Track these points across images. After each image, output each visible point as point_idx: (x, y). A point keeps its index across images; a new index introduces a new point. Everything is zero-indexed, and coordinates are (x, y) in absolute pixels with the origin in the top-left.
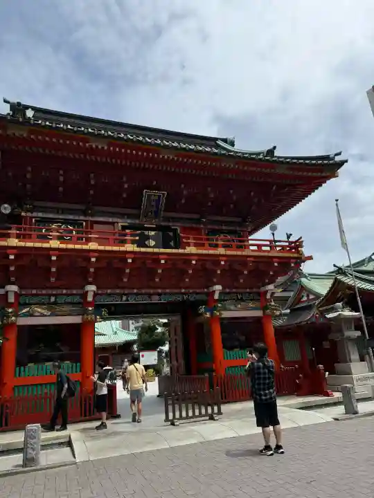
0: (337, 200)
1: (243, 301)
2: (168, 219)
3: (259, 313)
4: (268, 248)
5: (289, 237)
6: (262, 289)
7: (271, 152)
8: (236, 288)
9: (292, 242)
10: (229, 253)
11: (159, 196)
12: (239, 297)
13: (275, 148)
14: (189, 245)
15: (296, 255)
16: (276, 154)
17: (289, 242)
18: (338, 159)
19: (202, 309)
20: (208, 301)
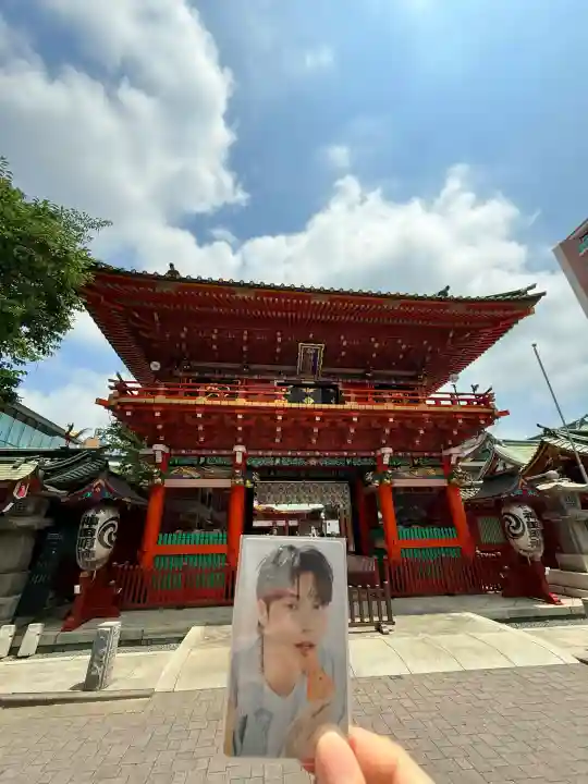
0: (534, 345)
1: (421, 466)
2: (328, 375)
3: (443, 483)
4: (449, 403)
5: (475, 388)
6: (445, 453)
7: (444, 293)
8: (411, 451)
9: (480, 395)
10: (398, 408)
11: (317, 350)
12: (416, 462)
13: (448, 288)
14: (349, 399)
15: (485, 410)
16: (450, 293)
17: (476, 395)
18: (530, 293)
19: (369, 477)
20: (377, 467)
